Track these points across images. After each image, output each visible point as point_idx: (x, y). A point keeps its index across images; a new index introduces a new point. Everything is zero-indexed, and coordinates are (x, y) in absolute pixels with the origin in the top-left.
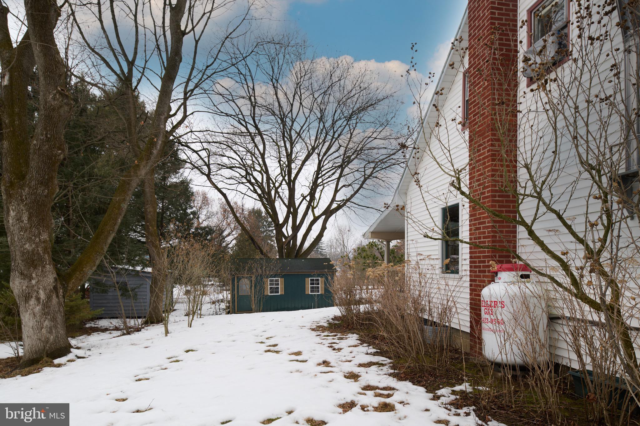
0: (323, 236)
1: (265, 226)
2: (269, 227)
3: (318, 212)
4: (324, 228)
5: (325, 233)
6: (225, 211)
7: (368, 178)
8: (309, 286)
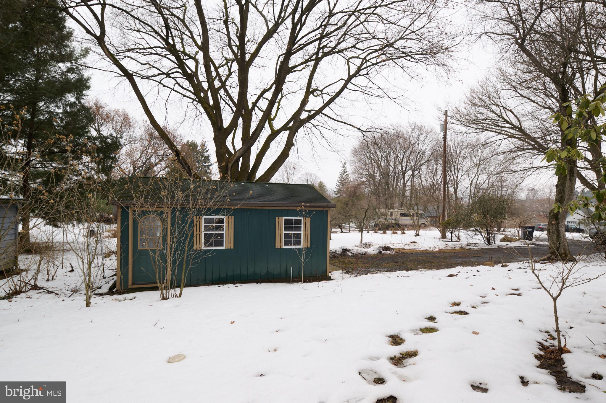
0: (288, 155)
1: (201, 161)
2: (205, 162)
3: (278, 124)
4: (289, 144)
5: (291, 152)
6: (151, 135)
7: (355, 75)
8: (281, 233)
